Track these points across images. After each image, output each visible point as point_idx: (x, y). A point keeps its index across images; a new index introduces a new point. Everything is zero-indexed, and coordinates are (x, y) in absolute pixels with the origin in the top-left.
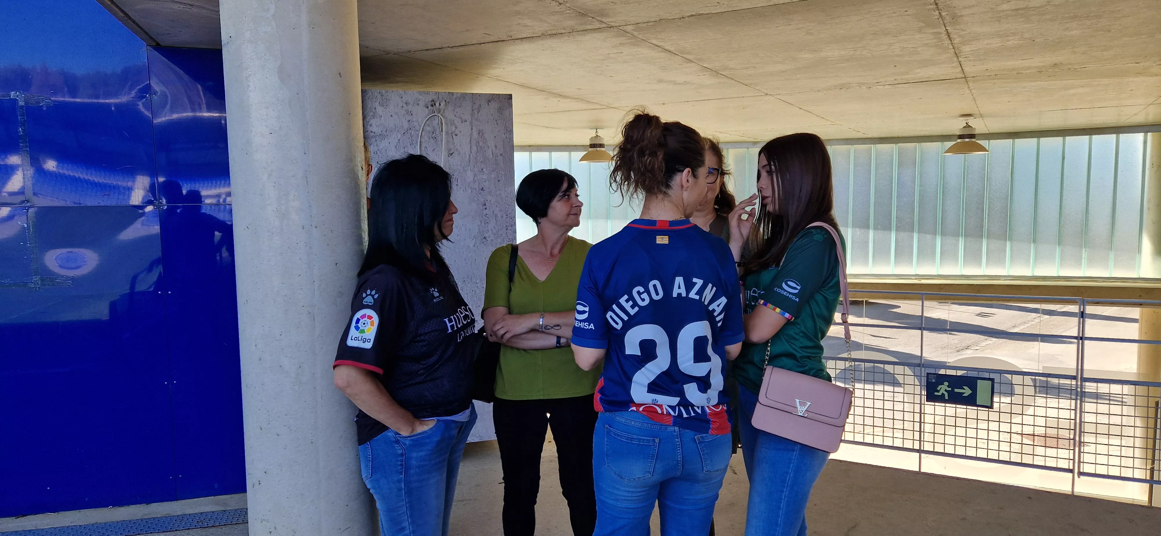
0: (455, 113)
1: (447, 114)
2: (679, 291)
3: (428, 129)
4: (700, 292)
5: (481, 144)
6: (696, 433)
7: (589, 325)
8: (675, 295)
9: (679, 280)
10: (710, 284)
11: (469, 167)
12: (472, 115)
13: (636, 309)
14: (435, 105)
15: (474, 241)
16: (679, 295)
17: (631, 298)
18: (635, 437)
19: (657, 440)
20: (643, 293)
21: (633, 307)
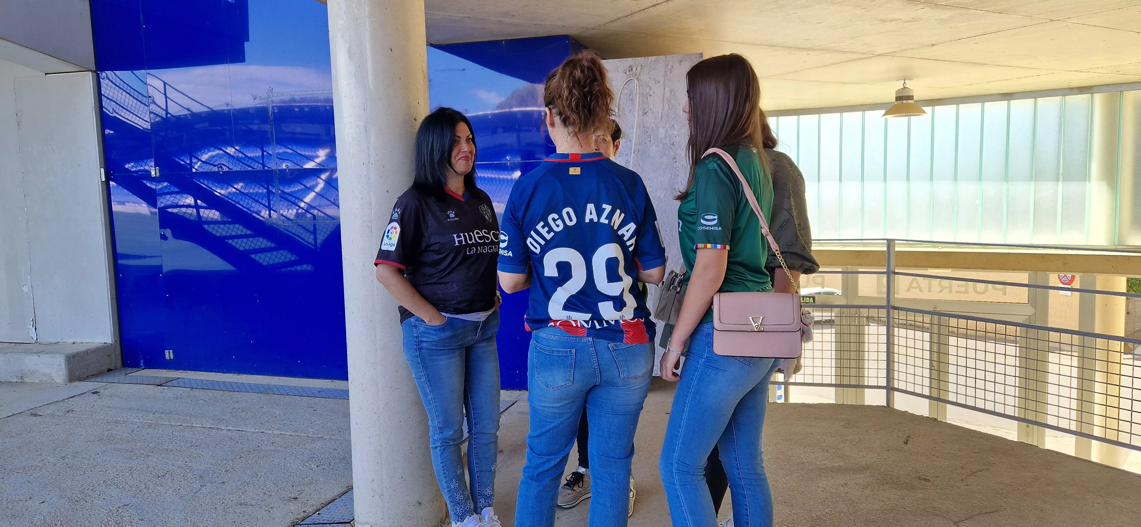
0: (650, 75)
1: (642, 77)
2: (591, 217)
3: (627, 92)
4: (610, 217)
5: (672, 102)
6: (609, 342)
7: (508, 253)
8: (587, 220)
9: (591, 207)
10: (618, 210)
11: (662, 124)
12: (665, 76)
13: (552, 234)
14: (632, 70)
15: (664, 192)
16: (591, 220)
17: (547, 224)
18: (555, 349)
19: (573, 351)
20: (558, 219)
21: (548, 232)
